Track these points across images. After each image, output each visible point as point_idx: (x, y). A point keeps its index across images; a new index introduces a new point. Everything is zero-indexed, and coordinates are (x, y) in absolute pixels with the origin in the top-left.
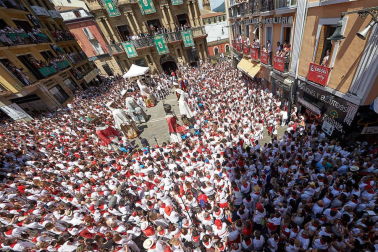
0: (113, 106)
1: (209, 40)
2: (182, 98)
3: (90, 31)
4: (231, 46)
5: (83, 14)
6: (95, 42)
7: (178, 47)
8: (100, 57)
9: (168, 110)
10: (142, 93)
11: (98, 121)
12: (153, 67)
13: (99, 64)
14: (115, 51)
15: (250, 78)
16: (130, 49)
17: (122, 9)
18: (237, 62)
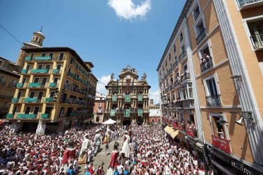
0: (87, 137)
1: (150, 115)
2: (127, 141)
3: (101, 104)
5: (103, 99)
6: (100, 108)
7: (134, 115)
8: (98, 114)
12: (119, 121)
13: (95, 116)
14: (106, 112)
16: (113, 113)
17: (118, 99)
18: (164, 127)
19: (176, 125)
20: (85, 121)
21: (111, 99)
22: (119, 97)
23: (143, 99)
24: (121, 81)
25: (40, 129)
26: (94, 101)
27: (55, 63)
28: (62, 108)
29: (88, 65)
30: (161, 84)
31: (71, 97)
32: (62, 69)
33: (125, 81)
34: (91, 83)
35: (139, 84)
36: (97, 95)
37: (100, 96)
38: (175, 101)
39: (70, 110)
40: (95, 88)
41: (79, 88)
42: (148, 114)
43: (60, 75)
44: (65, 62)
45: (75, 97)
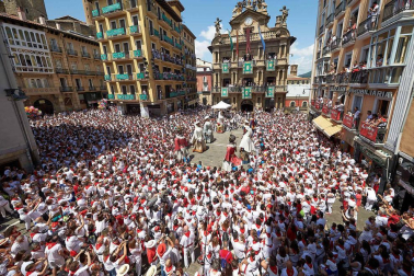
1: (288, 95)
2: (247, 134)
3: (206, 78)
4: (309, 103)
5: (208, 70)
6: (206, 84)
7: (259, 97)
8: (204, 93)
9: (232, 141)
10: (218, 121)
11: (180, 132)
12: (235, 105)
13: (201, 97)
14: (215, 91)
15: (325, 136)
16: (225, 92)
17: (231, 70)
18: (312, 117)
19: (338, 117)
20: (190, 103)
21: (220, 70)
22: (234, 66)
23: (277, 67)
24: (234, 33)
25: (144, 112)
26: (195, 73)
27: (128, 14)
28: (159, 87)
29: (174, 8)
30: (321, 30)
31: (165, 69)
32: (141, 23)
33: (241, 32)
34: (185, 43)
35: (269, 36)
36: (198, 62)
37: (202, 64)
38: (348, 71)
39: (168, 88)
40: (193, 52)
41: (171, 53)
42: (284, 94)
43: (141, 36)
44: (140, 8)
45: (169, 70)
